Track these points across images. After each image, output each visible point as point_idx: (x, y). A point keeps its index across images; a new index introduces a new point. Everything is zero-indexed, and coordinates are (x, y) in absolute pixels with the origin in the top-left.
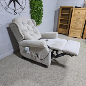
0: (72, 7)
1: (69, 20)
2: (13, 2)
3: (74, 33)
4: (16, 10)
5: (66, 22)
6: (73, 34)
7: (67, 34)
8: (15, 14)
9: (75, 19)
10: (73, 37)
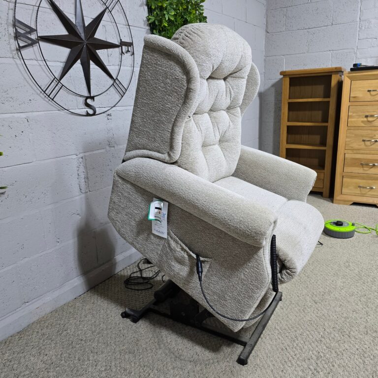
0: (339, 71)
1: (330, 125)
2: (78, 66)
3: (362, 182)
4: (93, 98)
5: (317, 138)
6: (358, 191)
7: (326, 191)
8: (88, 115)
9: (358, 120)
10: (355, 204)
